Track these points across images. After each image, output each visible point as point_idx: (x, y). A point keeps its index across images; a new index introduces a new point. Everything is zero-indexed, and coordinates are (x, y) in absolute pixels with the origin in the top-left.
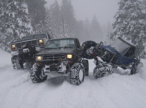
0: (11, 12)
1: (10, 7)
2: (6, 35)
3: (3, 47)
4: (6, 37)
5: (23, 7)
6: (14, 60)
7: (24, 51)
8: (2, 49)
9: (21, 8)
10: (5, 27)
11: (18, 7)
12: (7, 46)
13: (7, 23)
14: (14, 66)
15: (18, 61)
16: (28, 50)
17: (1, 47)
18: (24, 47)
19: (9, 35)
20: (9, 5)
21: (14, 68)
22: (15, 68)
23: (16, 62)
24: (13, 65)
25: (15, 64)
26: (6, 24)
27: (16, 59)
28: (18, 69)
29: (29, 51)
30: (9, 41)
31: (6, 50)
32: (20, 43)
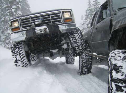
0: (9, 17)
1: (9, 13)
2: (5, 35)
3: (2, 45)
4: (5, 36)
5: (19, 14)
6: (17, 50)
7: (39, 32)
8: (2, 46)
9: (17, 14)
10: (4, 29)
11: (15, 13)
12: (6, 43)
13: (7, 26)
14: (16, 61)
15: (23, 52)
16: (45, 29)
17: (1, 45)
18: (37, 23)
19: (8, 35)
20: (8, 12)
21: (16, 65)
22: (18, 64)
23: (20, 54)
24: (15, 59)
25: (18, 57)
26: (5, 27)
27: (19, 48)
28: (23, 66)
29: (47, 30)
30: (8, 40)
31: (5, 47)
32: (29, 19)
